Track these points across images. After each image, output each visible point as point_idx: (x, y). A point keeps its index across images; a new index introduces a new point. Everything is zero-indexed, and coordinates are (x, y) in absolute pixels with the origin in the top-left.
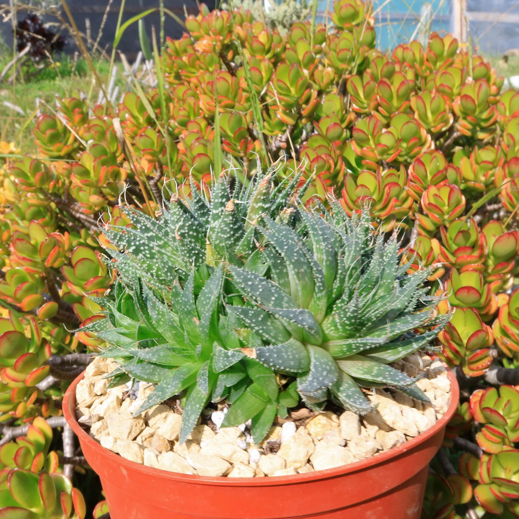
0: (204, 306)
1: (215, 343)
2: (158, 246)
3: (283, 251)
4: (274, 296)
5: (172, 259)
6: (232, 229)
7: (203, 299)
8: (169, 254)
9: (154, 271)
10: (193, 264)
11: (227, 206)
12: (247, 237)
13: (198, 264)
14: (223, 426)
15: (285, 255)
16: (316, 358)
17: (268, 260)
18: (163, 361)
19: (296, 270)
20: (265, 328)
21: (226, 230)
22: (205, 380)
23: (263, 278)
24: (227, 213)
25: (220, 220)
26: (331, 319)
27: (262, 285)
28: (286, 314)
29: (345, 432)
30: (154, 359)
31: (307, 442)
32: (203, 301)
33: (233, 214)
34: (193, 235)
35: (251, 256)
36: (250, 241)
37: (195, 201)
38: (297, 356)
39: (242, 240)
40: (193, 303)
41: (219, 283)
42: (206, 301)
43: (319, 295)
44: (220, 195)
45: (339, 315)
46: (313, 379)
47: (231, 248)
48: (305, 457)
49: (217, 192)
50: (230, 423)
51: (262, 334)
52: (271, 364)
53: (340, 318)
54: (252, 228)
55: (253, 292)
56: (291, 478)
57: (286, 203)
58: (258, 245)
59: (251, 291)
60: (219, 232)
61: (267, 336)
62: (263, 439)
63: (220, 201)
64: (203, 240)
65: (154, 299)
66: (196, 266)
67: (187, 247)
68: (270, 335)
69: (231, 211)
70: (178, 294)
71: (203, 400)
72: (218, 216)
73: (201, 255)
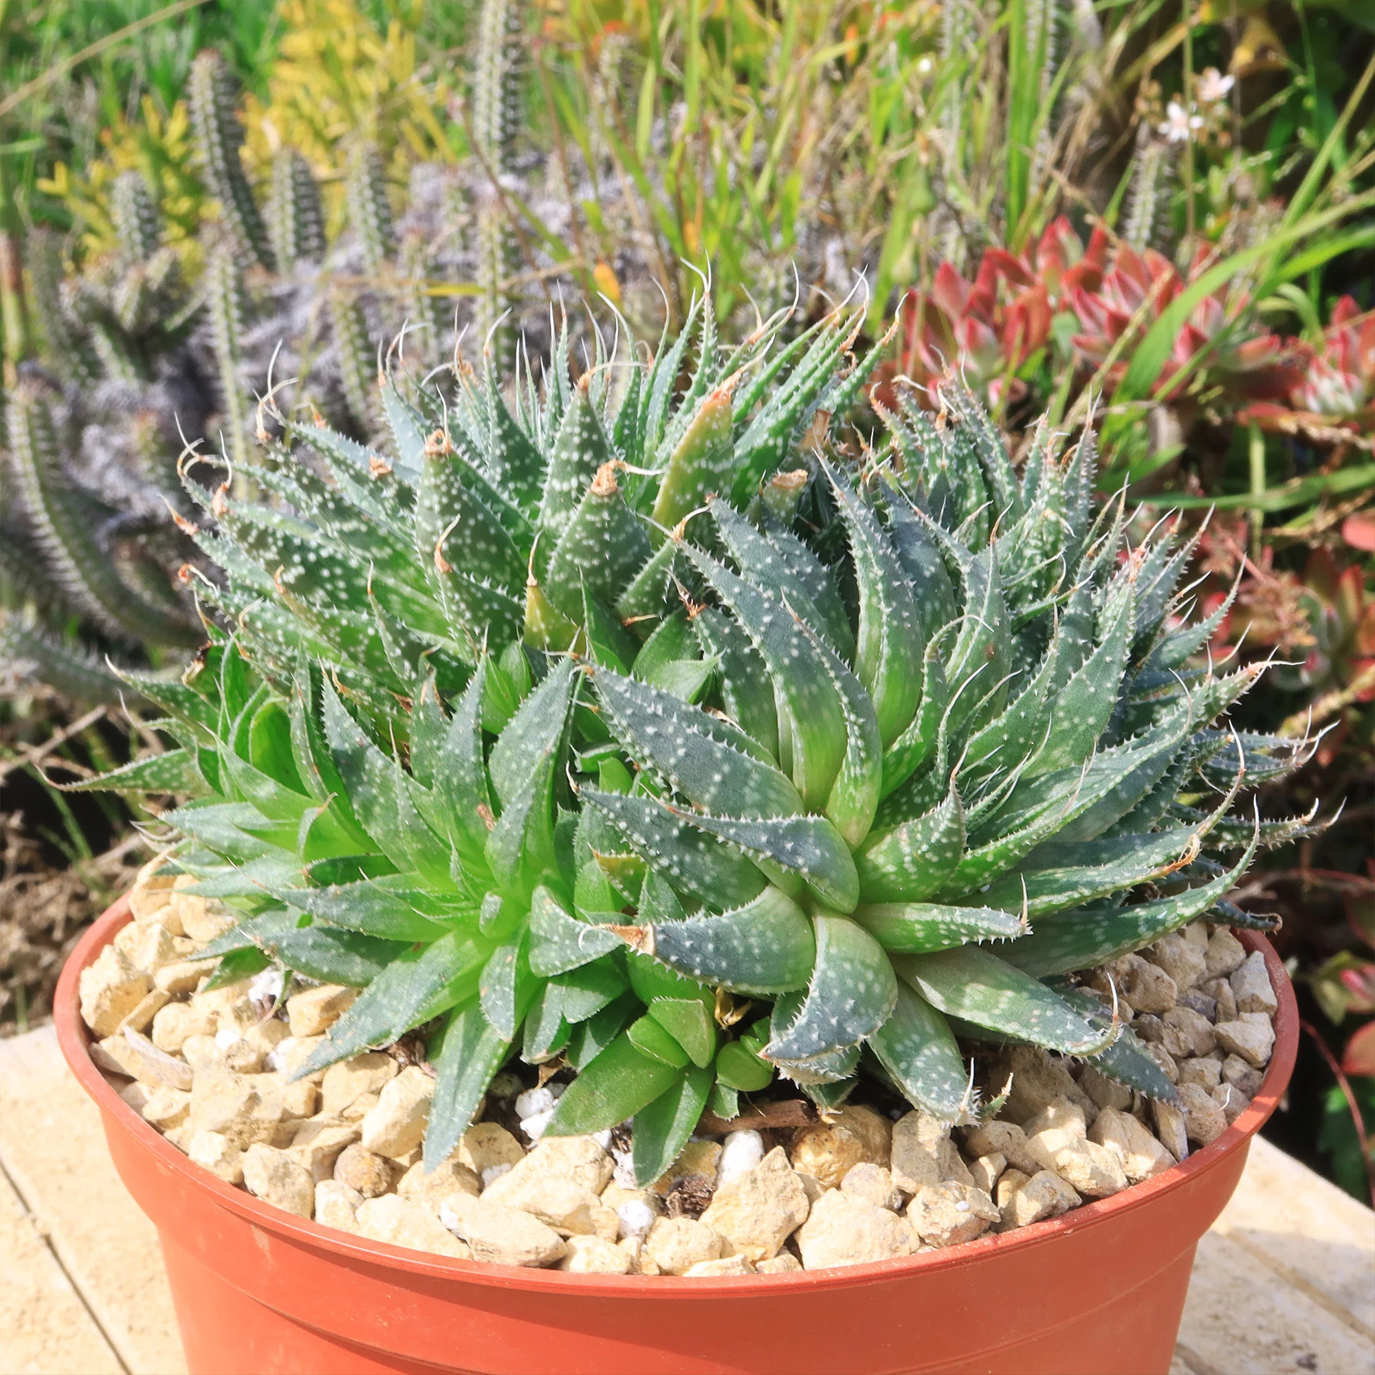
0: (512, 776)
1: (541, 891)
2: (375, 563)
3: (756, 631)
4: (719, 771)
5: (416, 608)
6: (605, 545)
7: (508, 753)
8: (407, 590)
9: (362, 648)
10: (484, 641)
11: (595, 476)
12: (655, 570)
13: (498, 640)
14: (550, 1131)
15: (763, 642)
16: (829, 959)
17: (714, 647)
18: (381, 927)
19: (793, 690)
20: (688, 858)
21: (590, 548)
22: (504, 996)
23: (691, 709)
24: (594, 501)
25: (574, 516)
26: (888, 839)
27: (687, 738)
28: (748, 835)
29: (902, 1168)
30: (355, 921)
31: (788, 1193)
32: (509, 761)
33: (613, 503)
34: (487, 551)
35: (663, 624)
36: (662, 582)
37: (498, 432)
38: (775, 947)
39: (638, 578)
40: (477, 765)
41: (559, 712)
42: (519, 764)
43: (856, 771)
44: (576, 440)
45: (911, 833)
46: (809, 1023)
47: (605, 597)
48: (778, 1231)
49: (569, 430)
50: (572, 1124)
51: (678, 878)
52: (697, 972)
53: (913, 842)
54: (670, 550)
55: (659, 757)
56: (732, 1285)
57: (785, 445)
58: (684, 597)
59: (651, 756)
60: (566, 551)
61: (693, 885)
62: (662, 1170)
63: (575, 456)
64: (516, 564)
65: (359, 736)
66: (490, 645)
67: (468, 592)
68: (701, 882)
69: (609, 496)
70: (434, 730)
71: (495, 1049)
72: (567, 501)
73: (508, 616)
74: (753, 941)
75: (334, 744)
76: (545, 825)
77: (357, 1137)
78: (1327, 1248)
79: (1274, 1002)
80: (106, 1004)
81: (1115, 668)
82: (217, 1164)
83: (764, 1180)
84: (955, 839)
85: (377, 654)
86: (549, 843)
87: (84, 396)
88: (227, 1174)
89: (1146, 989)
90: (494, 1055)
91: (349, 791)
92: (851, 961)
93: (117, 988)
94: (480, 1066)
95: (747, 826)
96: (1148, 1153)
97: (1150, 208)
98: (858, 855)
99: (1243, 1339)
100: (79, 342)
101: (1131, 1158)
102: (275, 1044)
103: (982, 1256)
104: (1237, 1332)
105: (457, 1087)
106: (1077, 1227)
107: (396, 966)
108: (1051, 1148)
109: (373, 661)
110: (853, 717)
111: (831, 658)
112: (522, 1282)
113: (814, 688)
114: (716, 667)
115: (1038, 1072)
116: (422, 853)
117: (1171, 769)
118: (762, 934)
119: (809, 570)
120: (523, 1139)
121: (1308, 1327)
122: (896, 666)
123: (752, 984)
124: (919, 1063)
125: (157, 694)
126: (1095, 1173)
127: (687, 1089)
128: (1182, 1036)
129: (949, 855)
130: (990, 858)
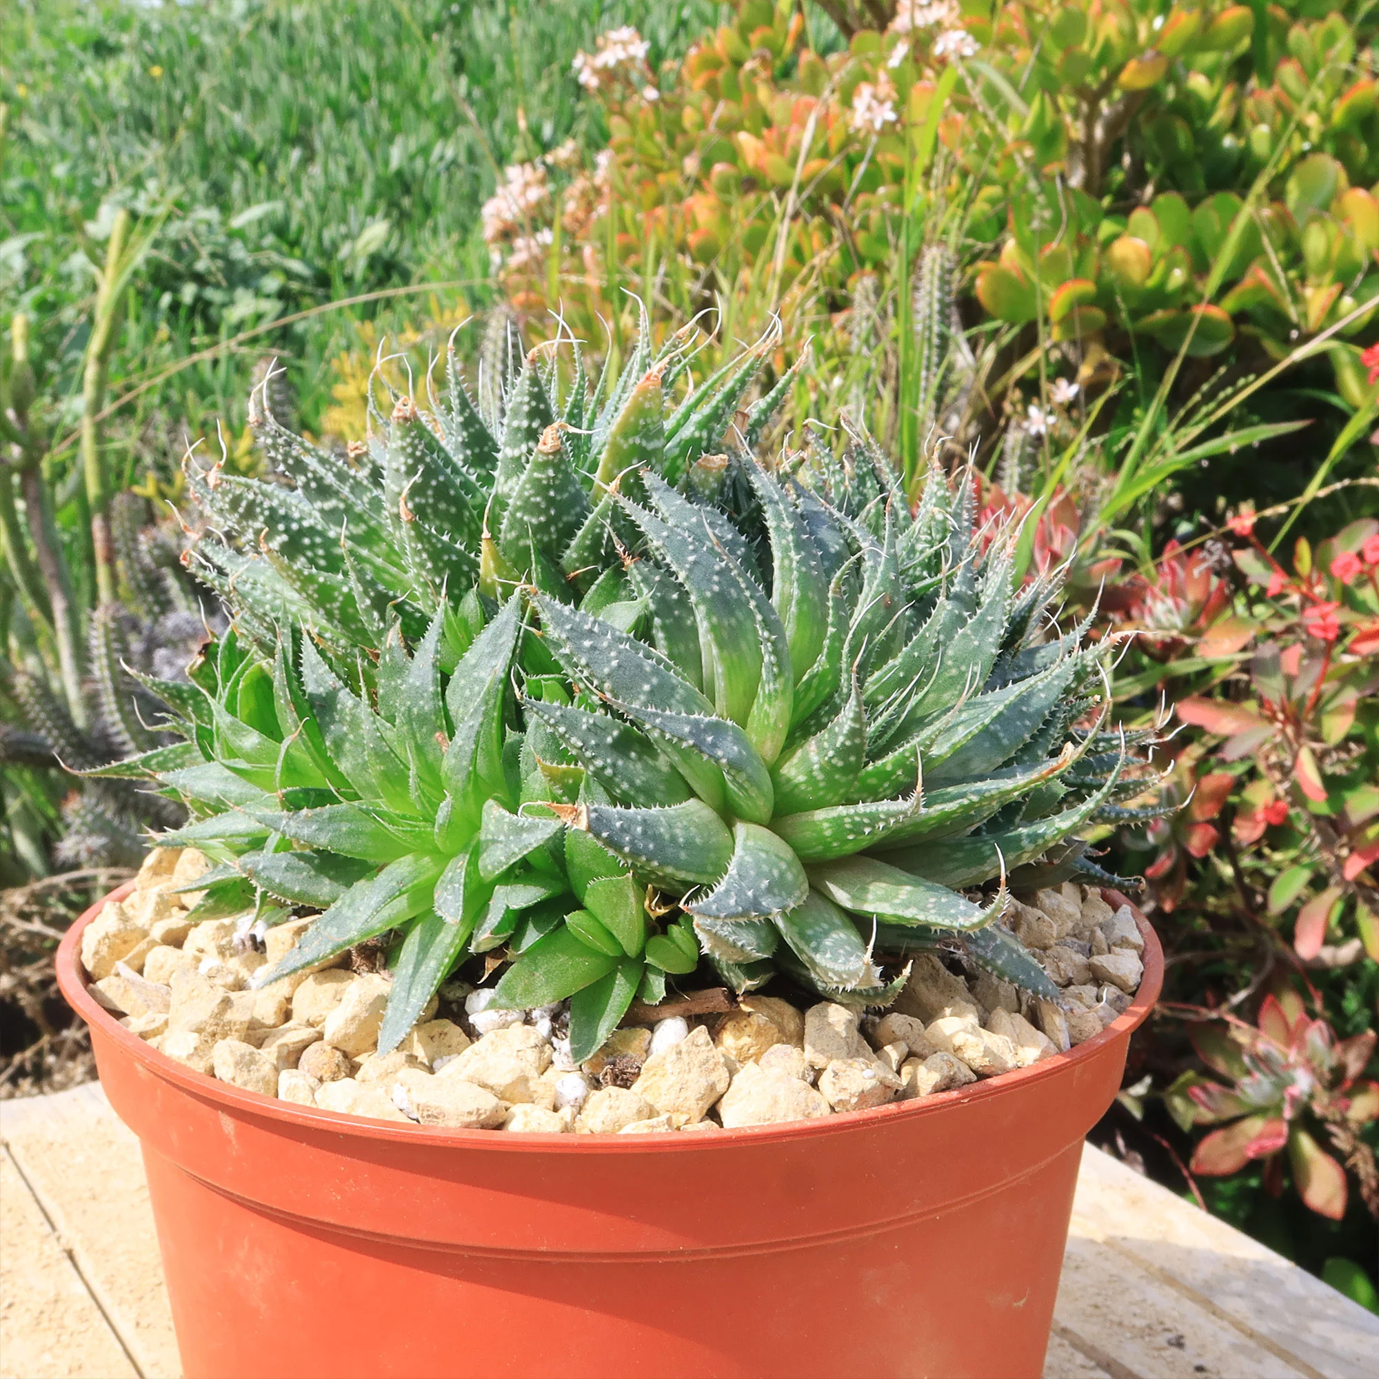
0: (465, 701)
1: (490, 802)
2: (352, 538)
3: (682, 568)
4: (648, 682)
5: (386, 577)
6: (551, 502)
7: (463, 683)
8: (379, 561)
9: (337, 605)
10: (444, 591)
11: (541, 438)
12: (594, 524)
13: (456, 590)
15: (687, 577)
16: (745, 848)
17: (645, 591)
18: (347, 846)
19: (714, 620)
20: (620, 763)
21: (538, 504)
22: (455, 892)
23: (624, 635)
24: (541, 459)
25: (523, 477)
26: (799, 753)
27: (620, 652)
28: (672, 725)
29: (814, 1046)
30: (323, 841)
31: (710, 1065)
32: (463, 688)
33: (557, 460)
34: (448, 511)
35: (601, 577)
36: (600, 536)
37: (461, 419)
38: (698, 841)
39: (580, 533)
40: (435, 694)
41: (508, 642)
42: (471, 690)
43: (769, 688)
44: (526, 408)
45: (819, 742)
46: (727, 891)
47: (550, 553)
48: (701, 1099)
49: (519, 399)
50: (513, 999)
51: (611, 779)
52: (627, 849)
53: (821, 750)
54: (607, 503)
55: (594, 667)
56: (657, 1139)
57: (709, 439)
58: (620, 549)
59: (587, 665)
60: (518, 509)
61: (625, 786)
62: (595, 1049)
63: (525, 424)
64: (473, 526)
65: (331, 680)
66: (450, 595)
67: (429, 542)
68: (632, 784)
69: (554, 453)
70: (397, 670)
71: (447, 949)
72: (517, 465)
73: (466, 568)
74: (678, 831)
75: (310, 688)
76: (495, 746)
77: (320, 1037)
78: (1189, 1252)
79: (1141, 942)
80: (104, 950)
81: (996, 627)
82: (190, 1057)
83: (689, 1053)
84: (857, 741)
85: (351, 610)
86: (498, 762)
87: (157, 629)
88: (199, 1066)
89: (1030, 928)
90: (447, 955)
91: (322, 729)
92: (767, 852)
93: (115, 936)
94: (433, 964)
95: (671, 718)
96: (1035, 1044)
97: (1016, 479)
98: (774, 771)
99: (1120, 1324)
100: (154, 585)
101: (1020, 1051)
102: (252, 971)
103: (886, 1119)
104: (1115, 1318)
105: (411, 984)
106: (973, 1097)
107: (361, 884)
108: (948, 1032)
109: (346, 619)
110: (766, 634)
111: (747, 580)
112: (463, 1141)
113: (733, 621)
114: (647, 607)
115: (935, 981)
116: (385, 775)
117: (1046, 723)
118: (686, 828)
119: (730, 536)
120: (472, 1034)
121: (1175, 1314)
122: (805, 607)
123: (677, 868)
124: (828, 942)
125: (164, 691)
126: (987, 1052)
127: (620, 980)
128: (1062, 965)
129: (852, 759)
130: (889, 768)
